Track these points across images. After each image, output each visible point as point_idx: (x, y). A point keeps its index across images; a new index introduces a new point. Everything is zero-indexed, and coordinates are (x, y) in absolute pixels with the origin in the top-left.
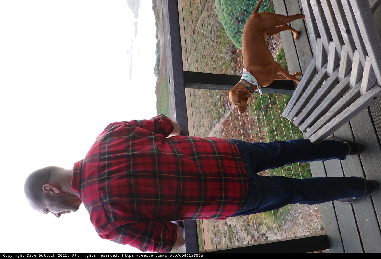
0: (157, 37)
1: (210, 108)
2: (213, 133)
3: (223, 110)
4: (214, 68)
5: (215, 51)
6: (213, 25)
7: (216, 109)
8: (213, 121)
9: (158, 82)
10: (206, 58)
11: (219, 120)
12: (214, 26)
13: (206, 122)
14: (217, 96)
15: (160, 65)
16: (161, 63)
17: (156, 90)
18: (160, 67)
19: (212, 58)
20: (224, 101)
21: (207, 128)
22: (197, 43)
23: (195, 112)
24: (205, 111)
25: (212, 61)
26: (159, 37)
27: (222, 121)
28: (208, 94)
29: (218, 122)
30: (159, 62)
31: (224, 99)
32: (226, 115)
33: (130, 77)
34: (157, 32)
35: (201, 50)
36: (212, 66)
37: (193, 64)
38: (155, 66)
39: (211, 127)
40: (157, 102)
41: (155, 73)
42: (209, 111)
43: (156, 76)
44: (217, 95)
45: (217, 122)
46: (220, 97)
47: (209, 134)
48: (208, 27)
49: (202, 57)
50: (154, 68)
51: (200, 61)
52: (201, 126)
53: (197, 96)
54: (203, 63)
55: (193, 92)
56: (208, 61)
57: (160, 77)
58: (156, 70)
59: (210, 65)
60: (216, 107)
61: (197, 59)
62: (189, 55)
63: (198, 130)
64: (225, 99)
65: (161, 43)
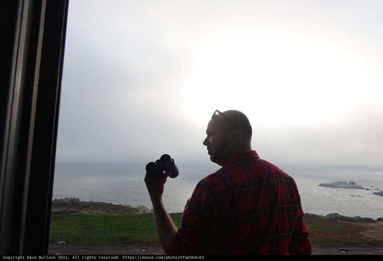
9: (320, 218)
15: (343, 222)
16: (345, 222)
17: (310, 214)
18: (339, 221)
30: (346, 221)
33: (322, 185)
38: (340, 215)
41: (331, 214)
43: (327, 216)
50: (338, 214)
57: (327, 220)
58: (336, 216)
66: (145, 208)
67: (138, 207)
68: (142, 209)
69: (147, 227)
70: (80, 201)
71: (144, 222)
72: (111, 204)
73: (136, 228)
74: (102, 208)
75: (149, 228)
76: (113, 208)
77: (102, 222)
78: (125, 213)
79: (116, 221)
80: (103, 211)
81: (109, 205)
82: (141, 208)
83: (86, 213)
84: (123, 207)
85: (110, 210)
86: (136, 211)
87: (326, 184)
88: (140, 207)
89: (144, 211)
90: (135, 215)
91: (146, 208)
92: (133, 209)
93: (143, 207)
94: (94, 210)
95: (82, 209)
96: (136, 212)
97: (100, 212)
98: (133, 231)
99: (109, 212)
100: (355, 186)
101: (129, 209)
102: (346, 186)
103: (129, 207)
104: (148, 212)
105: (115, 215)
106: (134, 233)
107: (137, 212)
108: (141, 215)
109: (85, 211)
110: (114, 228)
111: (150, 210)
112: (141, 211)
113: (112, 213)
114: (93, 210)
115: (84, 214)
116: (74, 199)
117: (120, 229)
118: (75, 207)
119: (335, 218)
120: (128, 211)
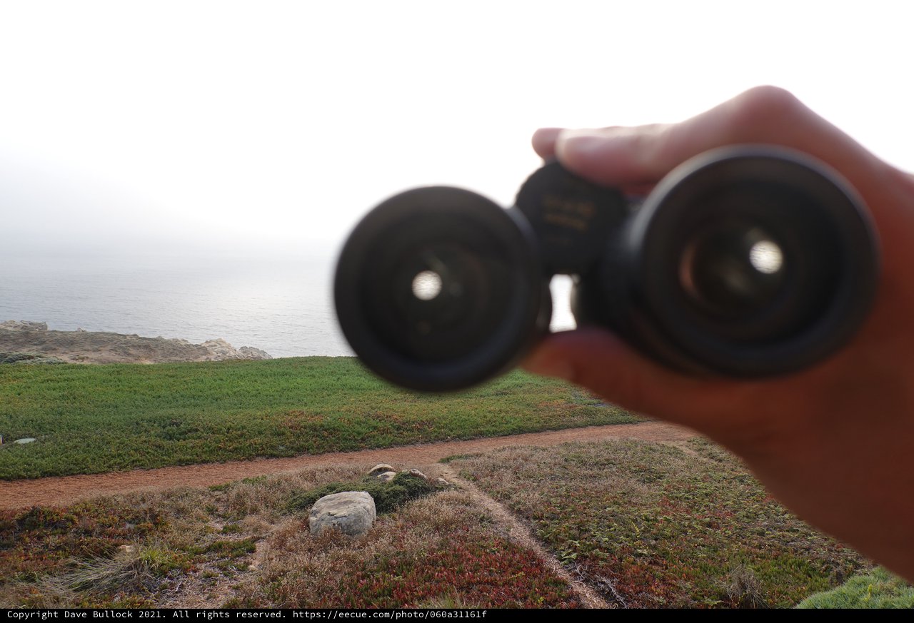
1: (571, 512)
2: (502, 516)
3: (569, 554)
4: (685, 532)
5: (734, 537)
6: (809, 538)
7: (571, 532)
8: (535, 518)
10: (706, 506)
11: (538, 539)
12: (808, 540)
13: (531, 497)
14: (607, 539)
19: (710, 525)
20: (596, 558)
21: (515, 498)
22: (745, 481)
23: (553, 461)
24: (561, 496)
25: (703, 524)
27: (539, 550)
28: (610, 507)
29: (533, 534)
31: (603, 559)
32: (556, 561)
35: (726, 490)
36: (690, 527)
37: (680, 462)
39: (519, 511)
42: (564, 508)
44: (611, 538)
45: (533, 530)
46: (605, 548)
47: (499, 501)
49: (707, 495)
51: (696, 488)
52: (519, 478)
53: (596, 470)
54: (691, 497)
55: (607, 460)
56: (697, 510)
59: (689, 519)
60: (574, 532)
61: (698, 478)
62: (703, 453)
63: (506, 467)
64: (601, 563)
66: (224, 345)
67: (207, 342)
68: (218, 348)
69: (230, 392)
71: (222, 380)
72: (135, 335)
73: (200, 393)
74: (109, 347)
75: (235, 393)
76: (140, 346)
77: (110, 381)
78: (174, 358)
79: (149, 379)
80: (113, 353)
81: (128, 338)
82: (215, 346)
83: (65, 358)
84: (167, 342)
85: (133, 351)
86: (202, 352)
88: (213, 343)
89: (224, 353)
90: (198, 363)
91: (229, 346)
92: (195, 348)
93: (220, 342)
94: (87, 350)
95: (55, 349)
96: (202, 355)
97: (106, 355)
98: (192, 401)
99: (129, 354)
101: (184, 348)
103: (183, 344)
104: (232, 354)
105: (148, 362)
106: (195, 406)
107: (205, 355)
108: (214, 363)
109: (64, 353)
110: (143, 394)
111: (238, 350)
112: (215, 353)
113: (138, 358)
114: (85, 350)
115: (59, 363)
116: (31, 324)
117: (159, 397)
118: (35, 345)
120: (181, 352)
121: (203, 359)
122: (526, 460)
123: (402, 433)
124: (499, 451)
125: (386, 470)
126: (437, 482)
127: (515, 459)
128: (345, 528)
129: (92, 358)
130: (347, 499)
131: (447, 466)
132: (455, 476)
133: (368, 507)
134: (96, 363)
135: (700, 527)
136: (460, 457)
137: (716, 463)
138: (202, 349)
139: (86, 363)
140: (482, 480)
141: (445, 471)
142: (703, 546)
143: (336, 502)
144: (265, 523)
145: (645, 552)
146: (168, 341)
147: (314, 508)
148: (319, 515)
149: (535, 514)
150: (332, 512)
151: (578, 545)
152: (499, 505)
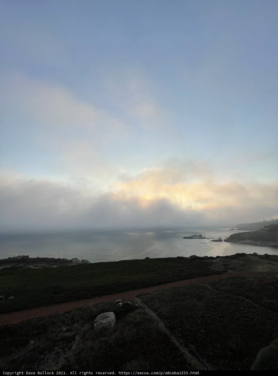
0: (218, 257)
1: (177, 315)
3: (178, 334)
4: (214, 321)
5: (230, 322)
6: (254, 320)
7: (178, 324)
8: (166, 319)
9: (186, 259)
10: (219, 309)
11: (168, 328)
13: (164, 310)
15: (198, 260)
16: (200, 261)
18: (197, 260)
19: (221, 317)
20: (187, 336)
21: (159, 311)
23: (170, 295)
24: (173, 309)
26: (219, 259)
28: (189, 312)
31: (190, 336)
32: (174, 338)
33: (185, 238)
34: (221, 257)
35: (224, 302)
36: (215, 319)
37: (208, 292)
38: (197, 256)
39: (161, 316)
40: (172, 258)
41: (192, 256)
42: (175, 314)
43: (190, 257)
44: (191, 326)
45: (166, 324)
46: (190, 331)
47: (154, 312)
48: (249, 312)
49: (218, 304)
51: (214, 302)
52: (160, 302)
53: (183, 297)
55: (186, 293)
56: (217, 311)
57: (190, 260)
58: (195, 257)
61: (214, 298)
63: (156, 298)
64: (189, 338)
65: (214, 261)
67: (72, 259)
68: (75, 261)
69: (76, 276)
70: (29, 257)
71: (74, 271)
72: (53, 258)
73: (68, 277)
74: (45, 262)
75: (78, 276)
76: (54, 261)
78: (62, 265)
79: (54, 272)
80: (46, 264)
83: (32, 267)
87: (187, 237)
88: (74, 259)
89: (77, 262)
91: (78, 260)
92: (69, 261)
93: (76, 259)
94: (39, 264)
95: (29, 264)
96: (71, 263)
97: (44, 265)
99: (50, 264)
100: (201, 237)
102: (197, 237)
103: (66, 260)
104: (79, 262)
105: (55, 266)
106: (65, 281)
108: (74, 266)
109: (32, 265)
110: (51, 278)
113: (52, 265)
115: (29, 269)
116: (25, 256)
117: (55, 278)
118: (24, 263)
119: (194, 258)
120: (65, 262)
121: (70, 265)
122: (162, 294)
123: (125, 287)
124: (154, 292)
125: (120, 302)
126: (135, 305)
127: (159, 295)
128: (105, 328)
129: (40, 266)
130: (106, 316)
131: (139, 298)
132: (141, 302)
133: (113, 318)
134: (40, 268)
135: (218, 318)
136: (142, 295)
137: (218, 291)
138: (71, 261)
139: (37, 268)
140: (149, 304)
141: (138, 300)
142: (221, 327)
143: (103, 317)
144: (80, 327)
145: (203, 331)
146: (61, 259)
147: (96, 320)
148: (97, 323)
149: (166, 317)
150: (102, 321)
151: (181, 330)
152: (155, 314)
